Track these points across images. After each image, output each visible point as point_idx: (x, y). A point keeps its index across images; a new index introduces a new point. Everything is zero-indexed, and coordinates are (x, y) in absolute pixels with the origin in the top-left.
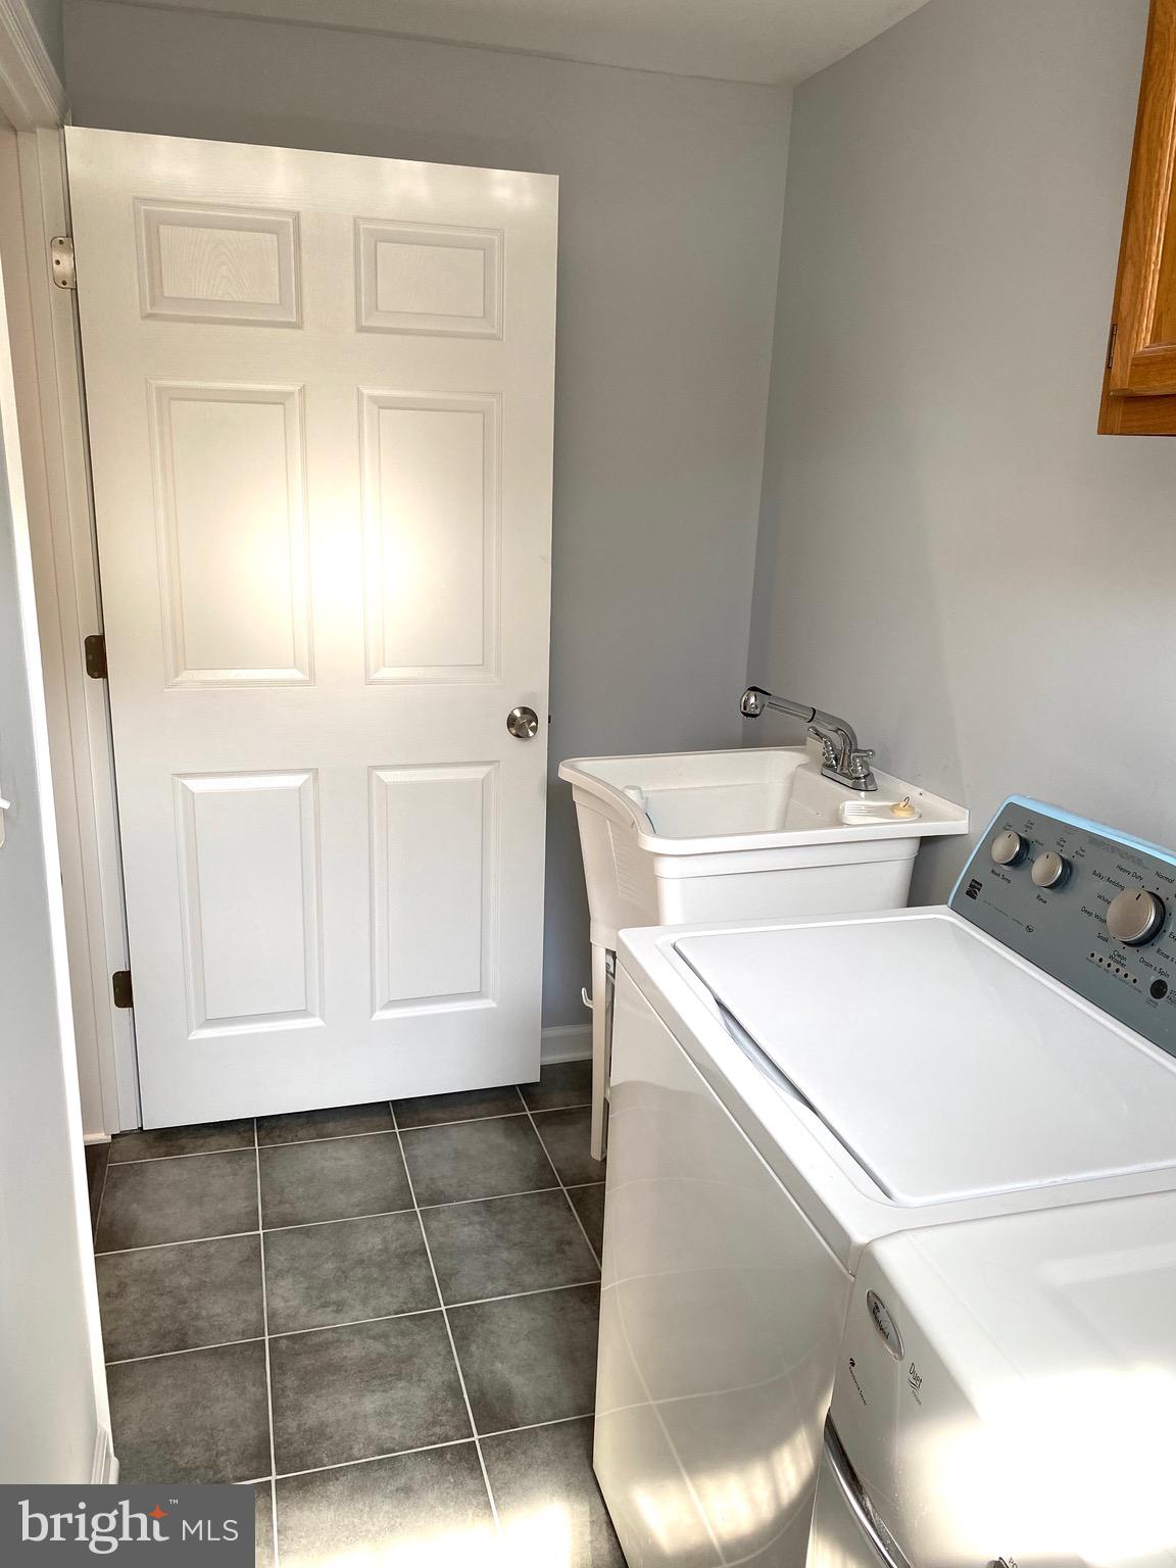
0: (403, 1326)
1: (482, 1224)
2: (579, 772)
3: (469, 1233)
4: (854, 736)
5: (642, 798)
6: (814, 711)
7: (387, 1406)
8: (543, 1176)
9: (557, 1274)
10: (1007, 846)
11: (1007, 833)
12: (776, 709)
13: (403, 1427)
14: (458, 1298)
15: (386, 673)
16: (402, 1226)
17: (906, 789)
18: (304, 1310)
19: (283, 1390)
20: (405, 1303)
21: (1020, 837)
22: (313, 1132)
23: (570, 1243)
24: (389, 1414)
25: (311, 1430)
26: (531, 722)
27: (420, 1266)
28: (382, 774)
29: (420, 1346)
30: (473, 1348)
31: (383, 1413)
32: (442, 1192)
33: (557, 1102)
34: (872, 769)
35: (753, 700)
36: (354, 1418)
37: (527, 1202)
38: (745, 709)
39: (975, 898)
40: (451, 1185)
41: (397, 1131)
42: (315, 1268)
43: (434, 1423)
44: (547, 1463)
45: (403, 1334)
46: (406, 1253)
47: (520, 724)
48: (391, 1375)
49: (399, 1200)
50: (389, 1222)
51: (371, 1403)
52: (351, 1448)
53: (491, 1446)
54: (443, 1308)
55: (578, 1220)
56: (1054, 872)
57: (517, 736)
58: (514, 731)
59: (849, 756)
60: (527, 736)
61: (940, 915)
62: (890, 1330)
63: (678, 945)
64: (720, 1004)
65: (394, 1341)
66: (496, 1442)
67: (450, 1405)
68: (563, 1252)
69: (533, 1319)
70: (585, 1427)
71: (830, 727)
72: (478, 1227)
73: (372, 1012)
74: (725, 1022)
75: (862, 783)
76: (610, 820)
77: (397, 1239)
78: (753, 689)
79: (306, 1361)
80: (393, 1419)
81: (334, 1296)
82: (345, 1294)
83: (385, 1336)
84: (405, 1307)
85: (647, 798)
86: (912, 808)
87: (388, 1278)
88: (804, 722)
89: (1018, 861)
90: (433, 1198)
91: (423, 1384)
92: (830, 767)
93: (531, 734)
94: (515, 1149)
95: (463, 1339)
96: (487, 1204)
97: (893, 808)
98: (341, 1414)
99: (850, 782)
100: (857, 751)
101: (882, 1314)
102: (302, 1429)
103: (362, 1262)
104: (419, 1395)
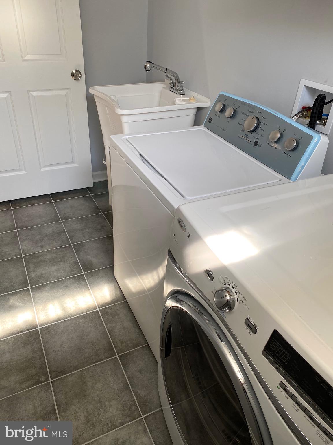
0: (61, 250)
1: (80, 223)
2: (96, 91)
3: (76, 226)
4: (178, 77)
5: (116, 99)
6: (167, 69)
7: (59, 268)
8: (96, 210)
9: (102, 234)
10: (219, 107)
11: (220, 103)
12: (155, 68)
13: (63, 273)
14: (75, 242)
15: (28, 57)
16: (57, 225)
17: (193, 93)
18: (32, 248)
19: (29, 267)
20: (61, 244)
21: (223, 104)
22: (28, 203)
23: (105, 226)
24: (59, 270)
25: (38, 276)
26: (79, 75)
27: (64, 235)
28: (32, 93)
29: (66, 254)
30: (81, 253)
31: (57, 271)
32: (68, 216)
33: (99, 192)
34: (184, 88)
35: (148, 65)
36: (50, 272)
37: (93, 217)
38: (146, 68)
39: (210, 123)
40: (70, 215)
41: (53, 202)
42: (34, 238)
43: (72, 271)
44: (103, 277)
45: (61, 251)
46: (59, 232)
47: (76, 75)
48: (59, 261)
49: (56, 219)
50: (53, 225)
51: (54, 268)
52: (50, 279)
53: (88, 275)
54: (71, 244)
55: (107, 220)
56: (231, 113)
57: (75, 80)
58: (74, 78)
59: (177, 84)
60: (78, 79)
61: (201, 128)
62: (183, 225)
63: (128, 139)
64: (140, 155)
65: (58, 253)
66: (89, 273)
67: (76, 267)
68: (103, 228)
69: (96, 245)
70: (112, 268)
71: (171, 74)
72: (79, 224)
73: (41, 169)
74: (142, 159)
75: (181, 92)
76: (107, 106)
77: (57, 229)
78: (148, 61)
79: (35, 260)
80: (61, 271)
81: (40, 244)
82: (43, 243)
83: (56, 252)
84: (61, 245)
85: (118, 99)
86: (195, 99)
87: (55, 239)
88: (164, 73)
89: (222, 111)
90: (66, 218)
91: (68, 263)
92: (172, 88)
93: (79, 79)
94: (88, 204)
95: (78, 251)
96: (81, 219)
97: (190, 99)
98: (46, 271)
99: (177, 92)
100: (179, 82)
101: (181, 223)
102: (36, 276)
103: (47, 235)
104: (67, 265)
